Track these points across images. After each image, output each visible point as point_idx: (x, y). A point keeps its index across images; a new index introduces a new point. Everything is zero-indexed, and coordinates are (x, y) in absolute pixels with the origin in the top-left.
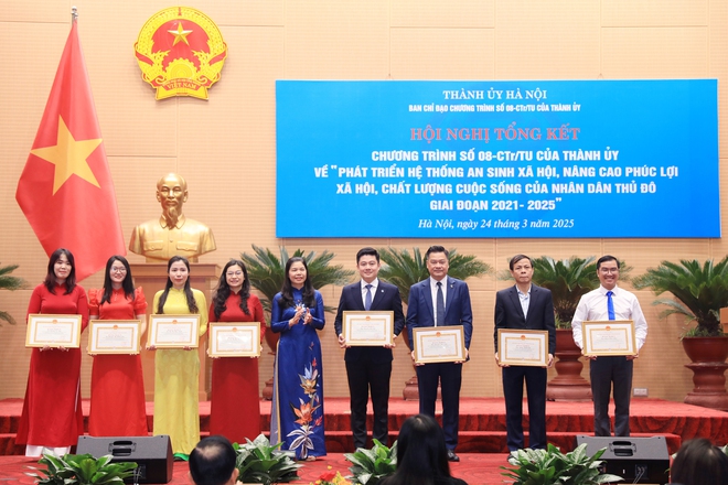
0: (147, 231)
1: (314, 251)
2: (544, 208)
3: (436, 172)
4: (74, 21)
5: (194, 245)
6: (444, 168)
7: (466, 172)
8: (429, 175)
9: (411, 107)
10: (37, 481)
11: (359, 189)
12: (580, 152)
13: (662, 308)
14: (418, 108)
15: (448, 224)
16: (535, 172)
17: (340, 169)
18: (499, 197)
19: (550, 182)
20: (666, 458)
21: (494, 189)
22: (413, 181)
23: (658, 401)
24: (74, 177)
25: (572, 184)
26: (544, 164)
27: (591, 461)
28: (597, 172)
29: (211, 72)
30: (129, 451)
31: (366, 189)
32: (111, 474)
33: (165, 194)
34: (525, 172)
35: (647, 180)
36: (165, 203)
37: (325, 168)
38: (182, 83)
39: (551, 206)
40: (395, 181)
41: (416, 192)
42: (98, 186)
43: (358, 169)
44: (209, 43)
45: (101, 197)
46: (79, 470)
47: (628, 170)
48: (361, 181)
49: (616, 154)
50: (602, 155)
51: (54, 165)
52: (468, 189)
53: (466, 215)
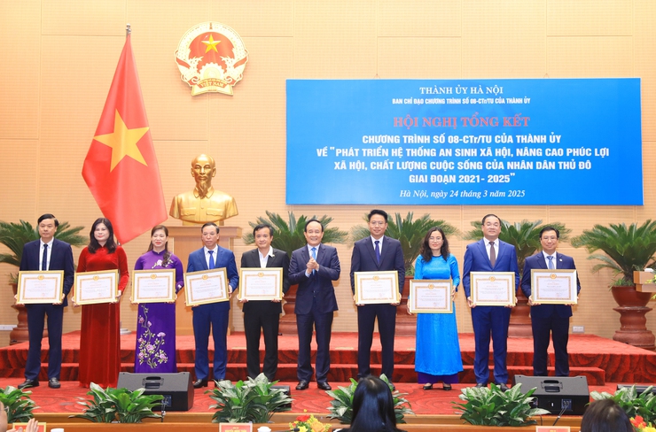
0: (184, 201)
1: (315, 215)
2: (500, 181)
3: (414, 152)
4: (128, 35)
6: (420, 149)
7: (438, 152)
8: (408, 155)
9: (394, 100)
10: (86, 409)
11: (352, 165)
12: (530, 136)
13: (596, 262)
14: (401, 101)
15: (424, 194)
16: (493, 152)
17: (337, 150)
18: (465, 172)
19: (505, 160)
21: (460, 166)
22: (395, 159)
23: (592, 337)
24: (127, 157)
25: (523, 163)
26: (501, 146)
28: (544, 152)
29: (235, 73)
30: (158, 385)
31: (358, 166)
33: (198, 171)
34: (486, 152)
35: (584, 159)
36: (198, 178)
37: (325, 149)
38: (213, 82)
39: (507, 179)
40: (381, 159)
41: (398, 168)
42: (145, 163)
43: (351, 150)
44: (234, 50)
45: (147, 174)
47: (569, 151)
48: (353, 159)
49: (559, 138)
50: (548, 139)
51: (110, 149)
52: (440, 166)
53: (438, 187)
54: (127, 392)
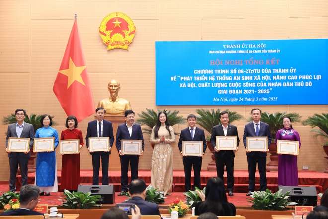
0: (104, 103)
1: (171, 111)
2: (265, 92)
3: (221, 78)
4: (75, 19)
5: (123, 108)
6: (224, 76)
7: (233, 78)
8: (218, 79)
9: (210, 52)
10: (62, 202)
11: (189, 85)
12: (280, 69)
13: (314, 133)
14: (213, 52)
15: (225, 99)
16: (261, 78)
17: (181, 77)
18: (246, 88)
19: (267, 82)
20: (316, 195)
21: (244, 85)
22: (211, 82)
23: (313, 171)
24: (75, 81)
25: (276, 83)
26: (265, 74)
27: (284, 196)
28: (287, 78)
29: (129, 38)
30: (98, 191)
31: (192, 85)
32: (91, 200)
33: (111, 88)
34: (257, 78)
35: (308, 81)
36: (111, 91)
37: (175, 77)
38: (118, 43)
39: (268, 91)
40: (204, 82)
41: (212, 86)
42: (84, 84)
43: (188, 77)
44: (129, 27)
45: (86, 89)
46: (78, 198)
47: (300, 77)
48: (190, 82)
49: (295, 70)
50: (289, 71)
51: (67, 77)
52: (234, 85)
53: (233, 96)
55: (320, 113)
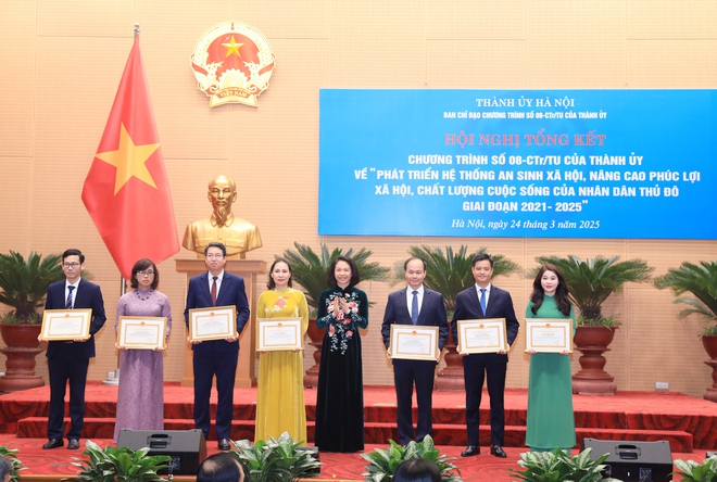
0: (199, 229)
1: (353, 248)
2: (571, 210)
3: (469, 175)
4: (136, 36)
5: (241, 242)
6: (476, 171)
7: (497, 175)
8: (462, 178)
9: (445, 114)
10: (79, 471)
11: (396, 190)
12: (606, 157)
13: (683, 307)
14: (453, 115)
15: (480, 224)
16: (563, 176)
17: (378, 172)
18: (528, 199)
19: (576, 185)
21: (523, 191)
22: (447, 183)
23: (678, 395)
24: (133, 179)
25: (598, 188)
26: (571, 168)
28: (622, 176)
29: (260, 81)
30: (165, 443)
31: (404, 190)
32: (145, 466)
33: (216, 195)
34: (553, 176)
35: (671, 184)
36: (215, 203)
38: (235, 91)
39: (578, 207)
40: (430, 183)
41: (450, 193)
42: (153, 185)
43: (395, 172)
44: (259, 55)
45: (157, 198)
46: (117, 462)
47: (652, 175)
48: (397, 182)
49: (640, 159)
50: (627, 160)
51: (115, 169)
52: (499, 191)
53: (497, 216)
54: (129, 452)
55: (695, 260)
